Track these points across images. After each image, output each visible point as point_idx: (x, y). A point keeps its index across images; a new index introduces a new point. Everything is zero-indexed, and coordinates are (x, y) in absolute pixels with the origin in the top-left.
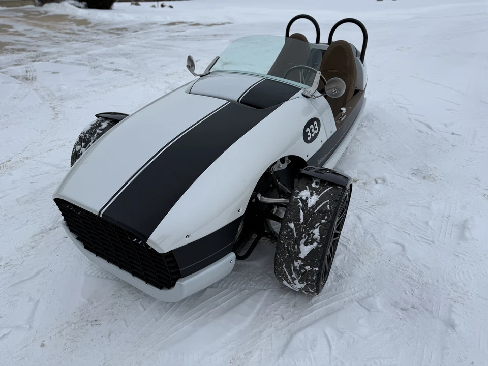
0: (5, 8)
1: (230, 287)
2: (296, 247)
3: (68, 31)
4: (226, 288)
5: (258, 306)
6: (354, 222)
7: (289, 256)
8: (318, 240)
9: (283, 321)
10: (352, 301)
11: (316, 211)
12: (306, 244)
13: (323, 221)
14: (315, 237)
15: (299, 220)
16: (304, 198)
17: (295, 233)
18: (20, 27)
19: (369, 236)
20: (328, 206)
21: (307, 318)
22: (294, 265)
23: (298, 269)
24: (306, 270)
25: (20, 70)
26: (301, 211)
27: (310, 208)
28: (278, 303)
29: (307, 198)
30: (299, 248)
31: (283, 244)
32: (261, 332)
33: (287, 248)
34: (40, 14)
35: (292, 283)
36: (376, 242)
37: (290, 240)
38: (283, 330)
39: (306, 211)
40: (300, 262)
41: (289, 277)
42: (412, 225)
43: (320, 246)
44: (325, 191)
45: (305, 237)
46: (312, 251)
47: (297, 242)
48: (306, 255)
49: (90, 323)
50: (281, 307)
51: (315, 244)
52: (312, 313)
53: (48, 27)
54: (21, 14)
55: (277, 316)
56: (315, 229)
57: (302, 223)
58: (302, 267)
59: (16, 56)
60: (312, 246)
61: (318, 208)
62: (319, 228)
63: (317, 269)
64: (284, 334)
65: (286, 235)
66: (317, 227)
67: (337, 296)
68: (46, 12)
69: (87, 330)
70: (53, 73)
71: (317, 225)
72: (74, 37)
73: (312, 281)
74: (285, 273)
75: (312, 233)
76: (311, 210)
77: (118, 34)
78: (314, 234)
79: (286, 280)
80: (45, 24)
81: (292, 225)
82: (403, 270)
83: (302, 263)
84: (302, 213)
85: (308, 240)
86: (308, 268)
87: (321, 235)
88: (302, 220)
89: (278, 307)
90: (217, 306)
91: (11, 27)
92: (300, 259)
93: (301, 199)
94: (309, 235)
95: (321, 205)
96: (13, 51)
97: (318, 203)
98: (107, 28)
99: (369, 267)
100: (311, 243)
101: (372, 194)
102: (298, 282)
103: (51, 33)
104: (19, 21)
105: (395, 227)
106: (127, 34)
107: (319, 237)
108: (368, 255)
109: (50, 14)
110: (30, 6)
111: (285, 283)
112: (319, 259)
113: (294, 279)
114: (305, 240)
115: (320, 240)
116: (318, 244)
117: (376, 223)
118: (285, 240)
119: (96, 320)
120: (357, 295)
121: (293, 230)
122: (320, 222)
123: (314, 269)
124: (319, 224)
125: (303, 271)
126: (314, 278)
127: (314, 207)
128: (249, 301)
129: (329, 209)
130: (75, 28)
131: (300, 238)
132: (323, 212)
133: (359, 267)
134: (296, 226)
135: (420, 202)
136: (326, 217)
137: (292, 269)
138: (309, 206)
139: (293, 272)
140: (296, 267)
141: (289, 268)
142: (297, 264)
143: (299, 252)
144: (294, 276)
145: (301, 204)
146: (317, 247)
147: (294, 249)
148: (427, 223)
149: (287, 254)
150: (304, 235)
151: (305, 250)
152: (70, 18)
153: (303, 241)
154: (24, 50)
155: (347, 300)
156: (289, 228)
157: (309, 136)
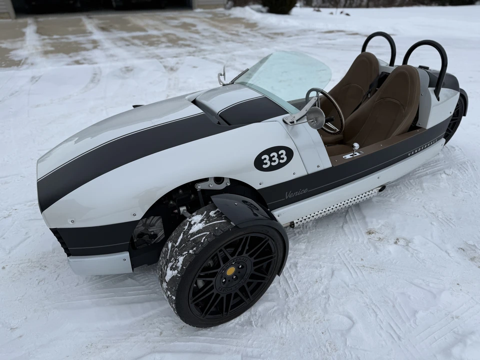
0: (201, 10)
1: (147, 286)
2: (166, 268)
3: (234, 32)
4: (143, 285)
5: (151, 313)
6: (323, 275)
7: (161, 275)
9: (158, 336)
10: (238, 353)
11: (192, 239)
12: (171, 268)
13: (191, 251)
14: (178, 265)
15: (176, 244)
16: (193, 223)
17: (169, 254)
18: (202, 27)
19: (324, 296)
20: (204, 238)
21: (180, 345)
22: (163, 285)
23: (165, 290)
24: (168, 295)
26: (182, 234)
27: (190, 234)
28: (170, 318)
29: (195, 223)
30: (166, 270)
31: (161, 261)
32: (132, 335)
33: (162, 266)
36: (325, 307)
37: (165, 258)
38: (151, 344)
39: (185, 236)
40: (166, 284)
42: (394, 306)
43: (179, 275)
44: (215, 222)
45: (173, 261)
46: (173, 278)
47: (167, 263)
50: (168, 323)
51: (176, 271)
52: (188, 343)
53: (222, 28)
54: (210, 16)
55: (157, 329)
57: (177, 247)
58: (167, 290)
60: (174, 272)
61: (196, 237)
63: (174, 298)
64: (148, 348)
65: (164, 253)
66: (184, 256)
67: (228, 339)
69: (35, 271)
70: (194, 67)
72: (234, 38)
75: (178, 259)
76: (189, 237)
77: (272, 38)
78: (179, 261)
81: (170, 245)
82: (328, 351)
83: (167, 287)
84: (181, 237)
86: (169, 293)
87: (183, 265)
88: (178, 244)
89: (166, 322)
90: (124, 296)
91: (194, 26)
92: (166, 281)
93: (190, 222)
94: (176, 260)
95: (199, 235)
97: (198, 232)
98: (266, 32)
99: (292, 328)
100: (174, 270)
101: (378, 253)
105: (367, 300)
106: (280, 38)
107: (181, 266)
108: (302, 316)
109: (232, 17)
110: (220, 9)
112: (175, 288)
114: (172, 264)
115: (180, 270)
116: (178, 273)
117: (348, 286)
118: (162, 257)
119: (45, 266)
120: (249, 350)
121: (169, 250)
122: (188, 251)
124: (186, 252)
127: (193, 234)
128: (147, 305)
129: (202, 241)
130: (242, 30)
131: (170, 260)
132: (196, 242)
133: (280, 324)
134: (172, 247)
135: (431, 285)
136: (195, 249)
138: (191, 232)
139: (164, 292)
140: (164, 288)
143: (166, 274)
145: (186, 227)
146: (176, 275)
147: (164, 269)
148: (415, 312)
149: (161, 272)
150: (173, 259)
151: (169, 274)
152: (244, 21)
153: (170, 265)
155: (234, 349)
156: (168, 246)
157: (266, 164)
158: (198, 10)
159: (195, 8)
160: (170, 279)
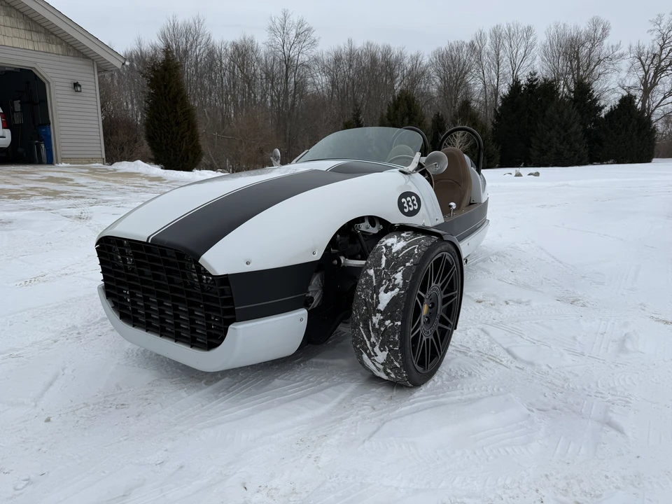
0: (69, 165)
2: (375, 296)
3: (138, 185)
6: (476, 334)
7: (367, 310)
8: (401, 286)
11: (401, 255)
12: (386, 291)
13: (408, 264)
14: (396, 282)
15: (380, 265)
16: (389, 244)
17: (374, 280)
18: (82, 181)
20: (416, 250)
22: (372, 322)
23: (377, 326)
24: (386, 326)
25: (75, 212)
26: (383, 256)
27: (394, 253)
29: (393, 244)
30: (377, 298)
31: (361, 295)
33: (365, 300)
34: (108, 171)
35: (372, 354)
37: (368, 288)
39: (389, 256)
40: (379, 316)
41: (368, 343)
43: (403, 292)
44: (416, 239)
45: (386, 283)
46: (394, 299)
47: (376, 290)
48: (386, 305)
49: (115, 406)
51: (397, 290)
53: (115, 182)
54: (86, 170)
56: (397, 272)
57: (384, 269)
58: (381, 323)
59: (72, 202)
60: (393, 292)
61: (404, 252)
62: (401, 273)
63: (399, 323)
65: (363, 285)
66: (400, 271)
68: (115, 170)
69: (110, 412)
70: (113, 214)
71: (400, 269)
72: (144, 189)
73: (395, 344)
74: (364, 338)
75: (394, 278)
76: (395, 255)
78: (395, 279)
79: (366, 352)
80: (112, 179)
81: (371, 272)
83: (382, 317)
84: (384, 258)
85: (388, 286)
86: (388, 322)
87: (404, 278)
88: (383, 266)
91: (71, 180)
92: (379, 311)
93: (386, 246)
94: (390, 280)
95: (408, 250)
96: (69, 198)
97: (404, 248)
100: (392, 289)
101: (501, 313)
102: (378, 349)
103: (118, 186)
104: (82, 176)
107: (402, 281)
109: (118, 171)
110: (97, 164)
111: (365, 356)
112: (400, 309)
113: (373, 345)
114: (385, 286)
115: (403, 286)
116: (401, 289)
118: (363, 289)
119: (122, 404)
121: (372, 277)
122: (405, 266)
123: (396, 323)
124: (402, 267)
125: (382, 329)
126: (397, 338)
127: (398, 252)
129: (416, 253)
130: (147, 183)
131: (380, 285)
132: (410, 255)
134: (375, 272)
135: (565, 321)
136: (412, 260)
137: (371, 328)
138: (393, 251)
139: (372, 333)
140: (374, 325)
141: (366, 327)
142: (376, 319)
143: (378, 302)
144: (373, 339)
145: (384, 250)
146: (398, 294)
147: (373, 299)
149: (365, 308)
150: (384, 281)
151: (385, 298)
152: (142, 175)
153: (383, 288)
154: (82, 197)
156: (367, 274)
157: (406, 208)
158: (64, 165)
159: (57, 163)
160: (388, 304)
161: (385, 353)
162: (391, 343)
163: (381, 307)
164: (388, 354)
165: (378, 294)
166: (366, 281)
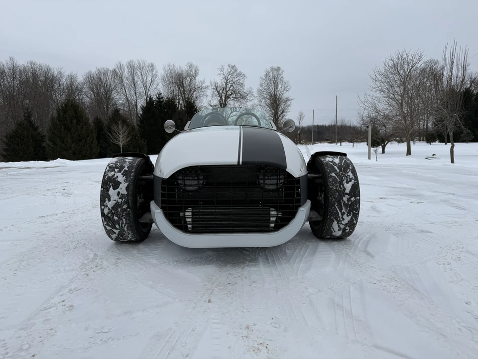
2: (342, 186)
7: (339, 194)
11: (342, 164)
12: (347, 182)
14: (351, 177)
15: (336, 171)
16: (331, 161)
17: (337, 179)
20: (347, 161)
22: (343, 200)
23: (346, 202)
24: (352, 201)
26: (334, 166)
30: (344, 187)
31: (333, 188)
33: (337, 190)
35: (341, 220)
37: (336, 183)
40: (347, 196)
41: (340, 214)
46: (353, 186)
47: (341, 183)
48: (349, 190)
51: (353, 181)
57: (339, 172)
58: (349, 200)
62: (350, 172)
63: (359, 198)
65: (332, 182)
71: (348, 171)
73: (357, 210)
74: (337, 211)
76: (339, 165)
78: (349, 176)
79: (337, 220)
81: (333, 174)
83: (349, 197)
84: (336, 167)
85: (347, 180)
86: (353, 199)
87: (353, 175)
88: (338, 170)
92: (347, 194)
94: (346, 177)
97: (340, 161)
100: (350, 181)
102: (346, 216)
111: (335, 223)
112: (357, 190)
113: (343, 214)
114: (345, 180)
115: (354, 178)
116: (355, 181)
118: (333, 185)
121: (335, 177)
122: (349, 169)
123: (356, 198)
125: (350, 203)
126: (357, 206)
131: (342, 180)
132: (347, 164)
134: (336, 174)
136: (350, 166)
137: (342, 204)
138: (336, 163)
139: (343, 207)
141: (339, 204)
142: (345, 199)
143: (345, 189)
144: (343, 211)
146: (354, 183)
147: (341, 188)
149: (337, 194)
150: (344, 178)
151: (348, 187)
153: (345, 182)
156: (332, 176)
160: (351, 189)
161: (350, 217)
162: (354, 210)
163: (347, 191)
164: (352, 217)
165: (343, 185)
166: (333, 180)
